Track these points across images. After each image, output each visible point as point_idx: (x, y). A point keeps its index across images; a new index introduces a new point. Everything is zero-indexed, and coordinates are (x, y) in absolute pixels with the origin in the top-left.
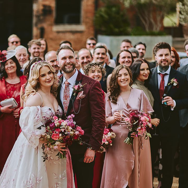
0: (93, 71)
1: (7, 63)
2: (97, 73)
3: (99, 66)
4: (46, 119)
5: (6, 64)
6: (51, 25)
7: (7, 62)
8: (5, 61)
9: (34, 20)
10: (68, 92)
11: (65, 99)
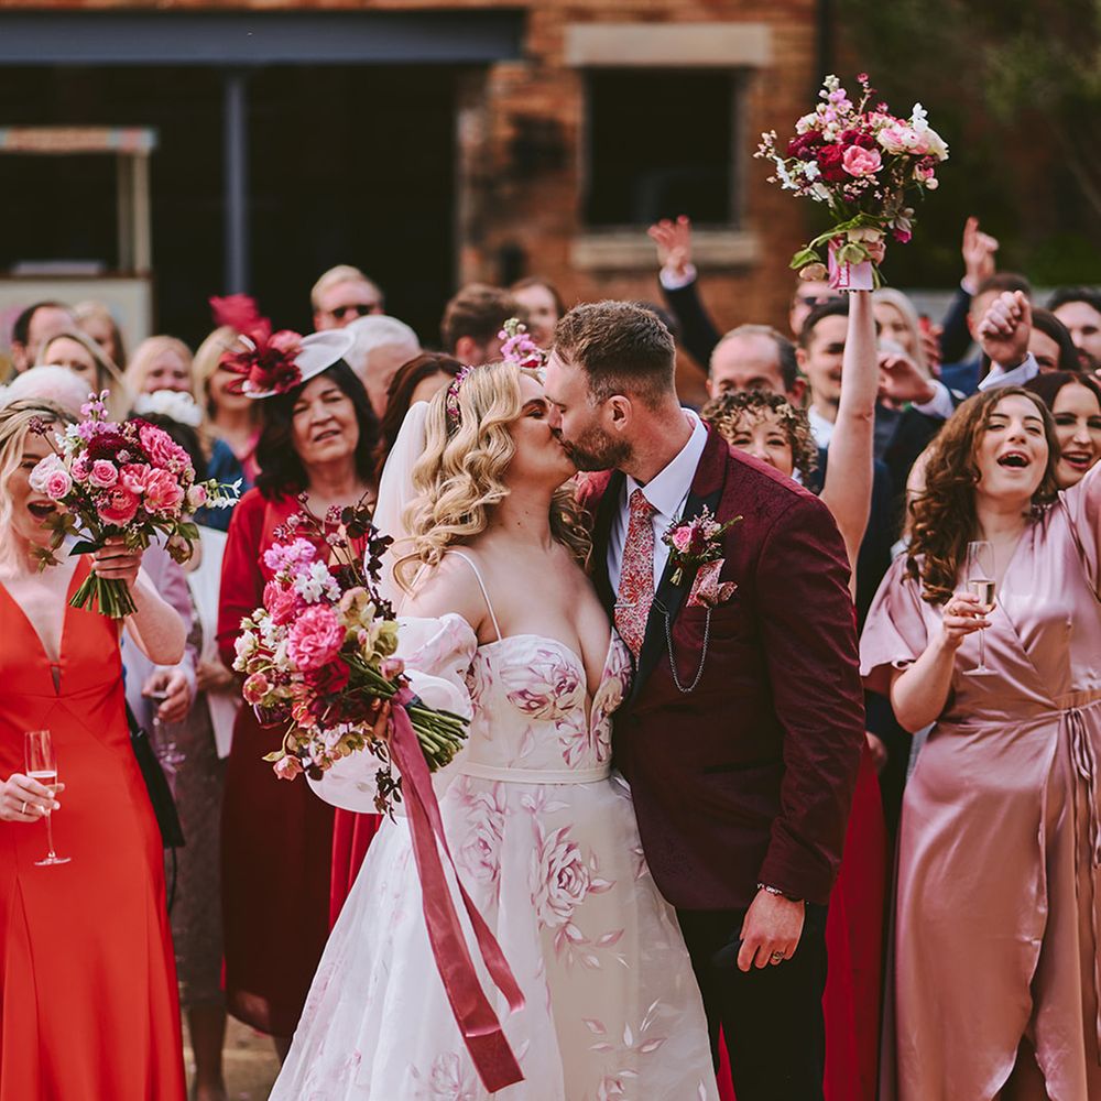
0: (742, 437)
1: (303, 401)
2: (764, 449)
3: (779, 408)
4: (534, 705)
5: (299, 406)
6: (564, 234)
7: (306, 395)
8: (292, 389)
9: (467, 207)
10: (643, 558)
11: (629, 596)
